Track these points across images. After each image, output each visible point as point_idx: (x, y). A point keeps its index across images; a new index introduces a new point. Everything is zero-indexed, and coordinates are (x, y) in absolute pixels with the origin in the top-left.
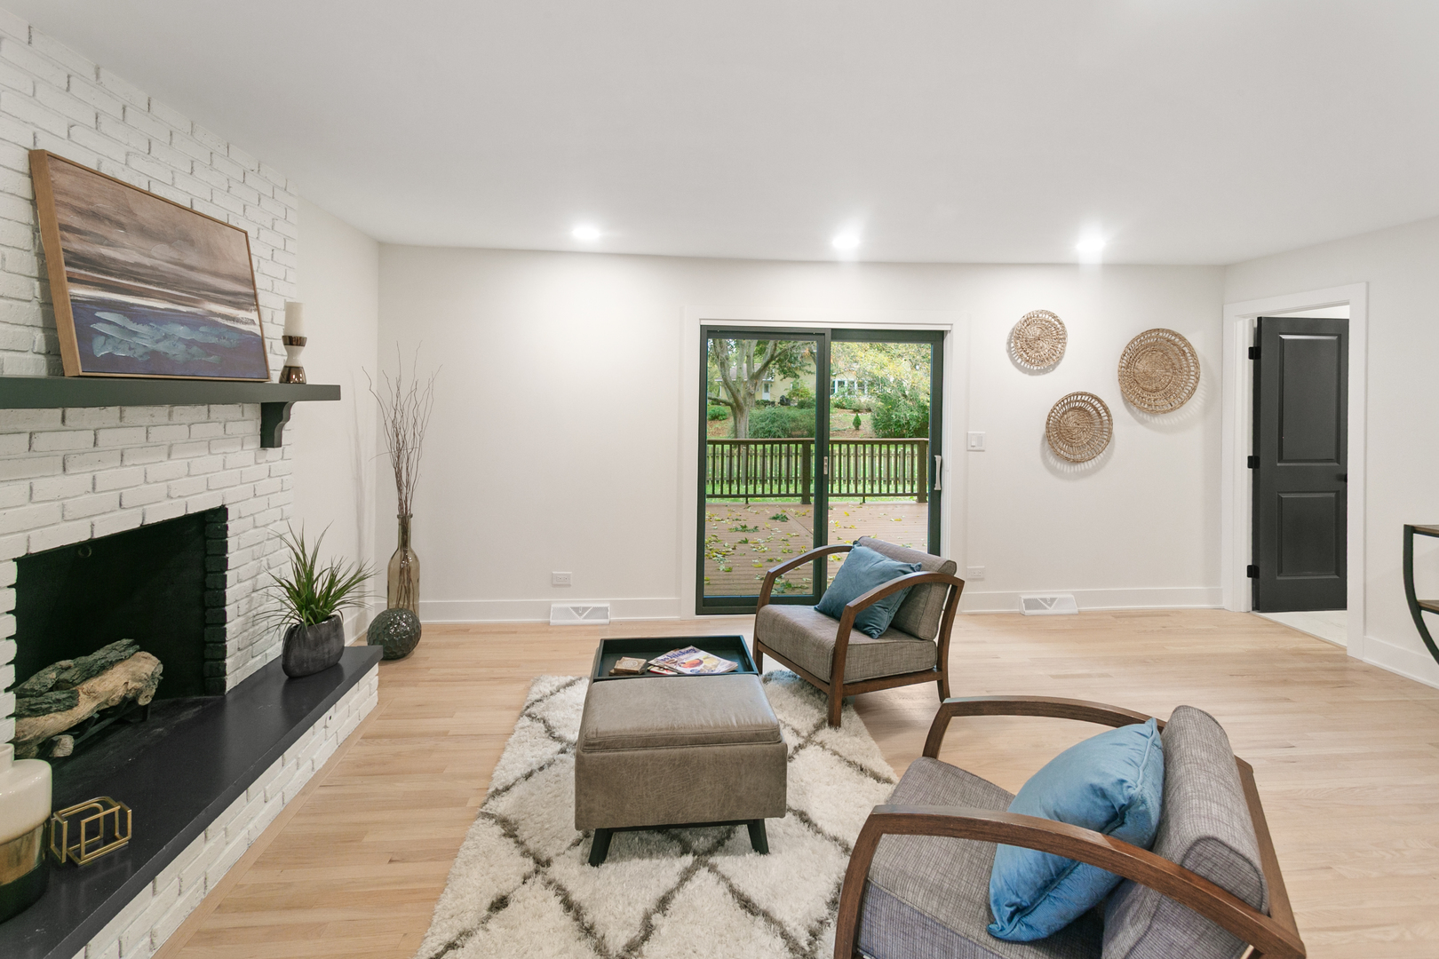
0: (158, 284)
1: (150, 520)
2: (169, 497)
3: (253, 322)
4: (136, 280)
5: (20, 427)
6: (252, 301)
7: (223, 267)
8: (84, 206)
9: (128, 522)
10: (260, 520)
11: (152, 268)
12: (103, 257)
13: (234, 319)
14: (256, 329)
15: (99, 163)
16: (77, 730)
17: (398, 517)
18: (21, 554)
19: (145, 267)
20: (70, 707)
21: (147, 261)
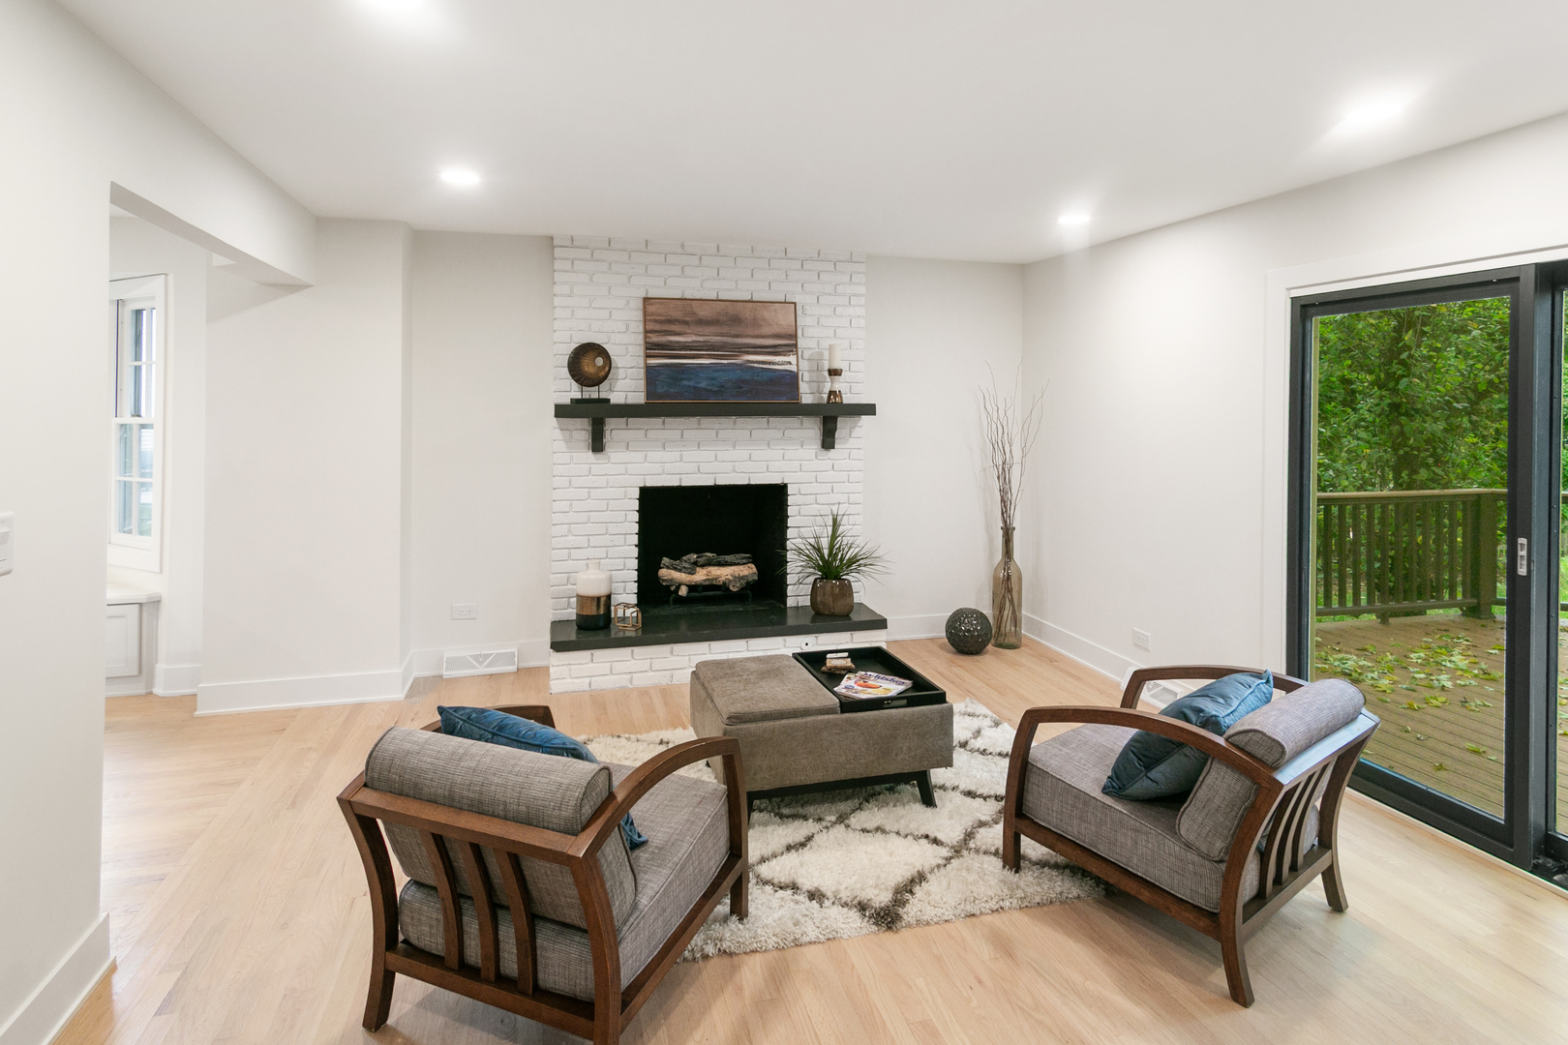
0: (707, 350)
1: (719, 483)
2: (734, 471)
3: (790, 363)
4: (691, 350)
5: (642, 427)
6: (792, 348)
7: (766, 331)
8: (663, 318)
9: (706, 481)
10: (821, 499)
11: (704, 342)
12: (671, 342)
13: (770, 363)
14: (793, 368)
15: (683, 292)
16: (692, 588)
17: (1002, 528)
18: (642, 485)
19: (700, 342)
20: (690, 573)
21: (701, 339)
